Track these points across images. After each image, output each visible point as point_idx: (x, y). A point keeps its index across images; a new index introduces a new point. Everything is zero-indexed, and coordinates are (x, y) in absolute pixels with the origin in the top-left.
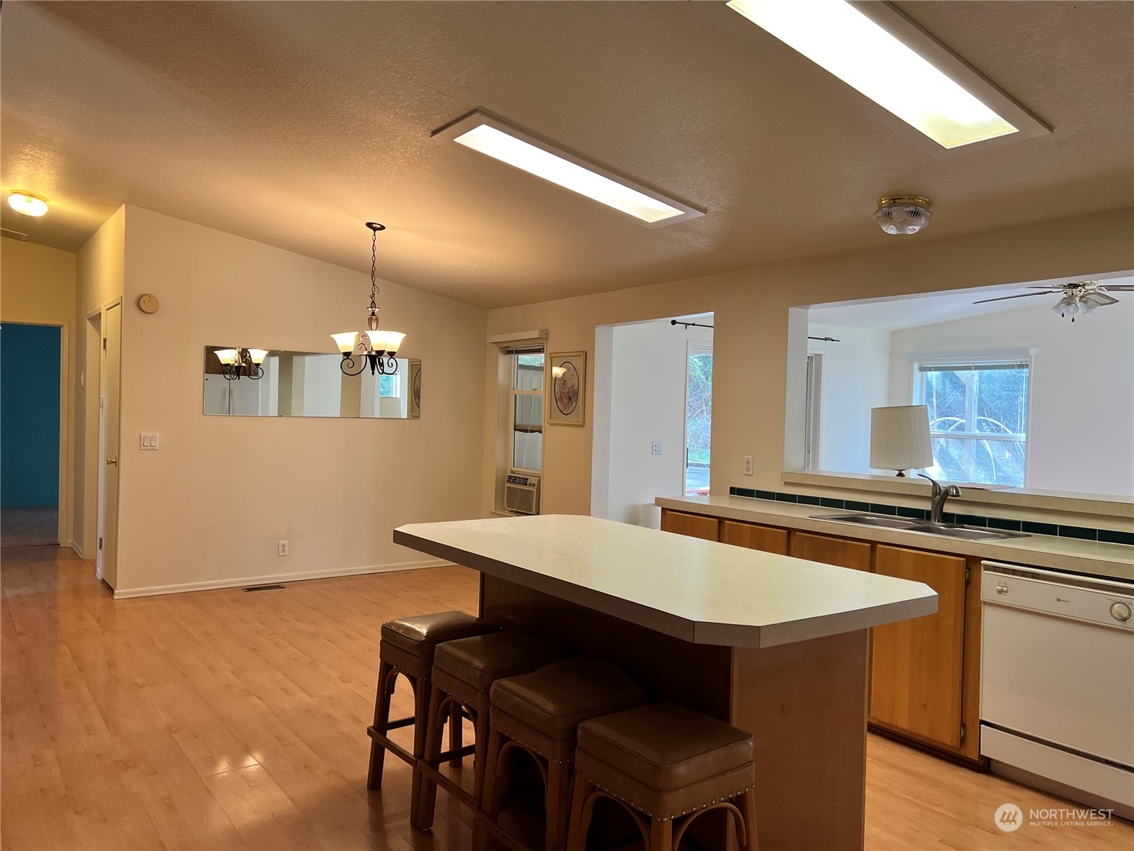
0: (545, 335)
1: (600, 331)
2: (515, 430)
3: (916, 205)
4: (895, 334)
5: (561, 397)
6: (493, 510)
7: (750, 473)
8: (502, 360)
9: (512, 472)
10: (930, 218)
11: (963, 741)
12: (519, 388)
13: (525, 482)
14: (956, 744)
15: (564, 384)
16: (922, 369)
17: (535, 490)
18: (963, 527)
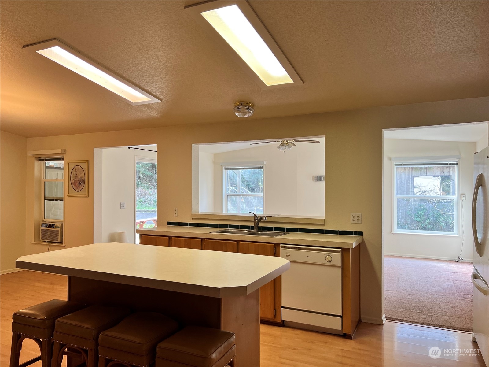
0: (64, 152)
1: (96, 150)
2: (45, 199)
3: (249, 106)
4: (215, 155)
5: (75, 183)
6: (33, 242)
7: (176, 215)
8: (37, 164)
9: (43, 221)
10: (254, 112)
11: (275, 316)
12: (47, 178)
13: (53, 226)
14: (273, 317)
15: (76, 176)
16: (226, 169)
17: (59, 230)
18: (266, 232)
